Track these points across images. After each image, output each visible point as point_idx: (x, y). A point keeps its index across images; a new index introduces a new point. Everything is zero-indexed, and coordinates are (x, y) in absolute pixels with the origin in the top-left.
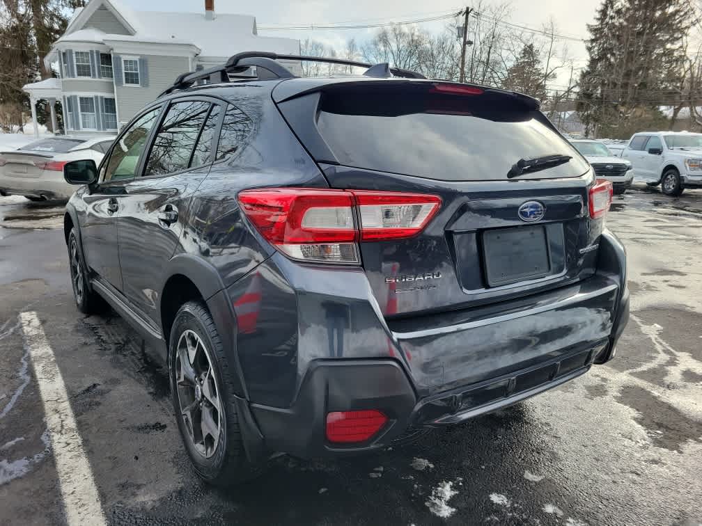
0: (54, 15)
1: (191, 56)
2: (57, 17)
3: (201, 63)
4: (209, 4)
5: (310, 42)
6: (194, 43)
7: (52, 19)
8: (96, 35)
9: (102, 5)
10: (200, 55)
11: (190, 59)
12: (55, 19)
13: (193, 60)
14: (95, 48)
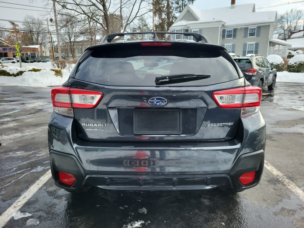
0: (174, 17)
1: (220, 26)
2: (175, 17)
3: (225, 28)
4: (233, 1)
5: (294, 10)
6: (222, 20)
7: (173, 18)
8: (184, 23)
9: (188, 10)
10: (225, 25)
11: (220, 28)
12: (174, 18)
13: (221, 28)
14: (183, 27)
